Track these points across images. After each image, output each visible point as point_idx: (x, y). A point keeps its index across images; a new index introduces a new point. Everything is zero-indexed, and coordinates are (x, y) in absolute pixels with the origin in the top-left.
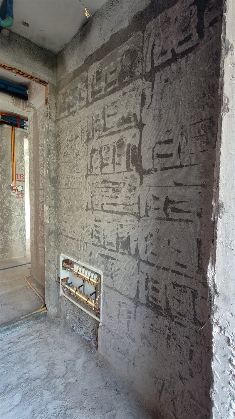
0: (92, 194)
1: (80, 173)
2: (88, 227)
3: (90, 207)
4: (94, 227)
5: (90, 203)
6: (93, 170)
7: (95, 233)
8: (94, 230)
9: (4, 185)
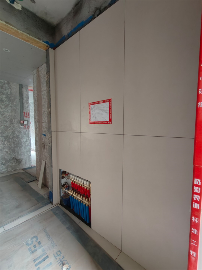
9: (15, 120)
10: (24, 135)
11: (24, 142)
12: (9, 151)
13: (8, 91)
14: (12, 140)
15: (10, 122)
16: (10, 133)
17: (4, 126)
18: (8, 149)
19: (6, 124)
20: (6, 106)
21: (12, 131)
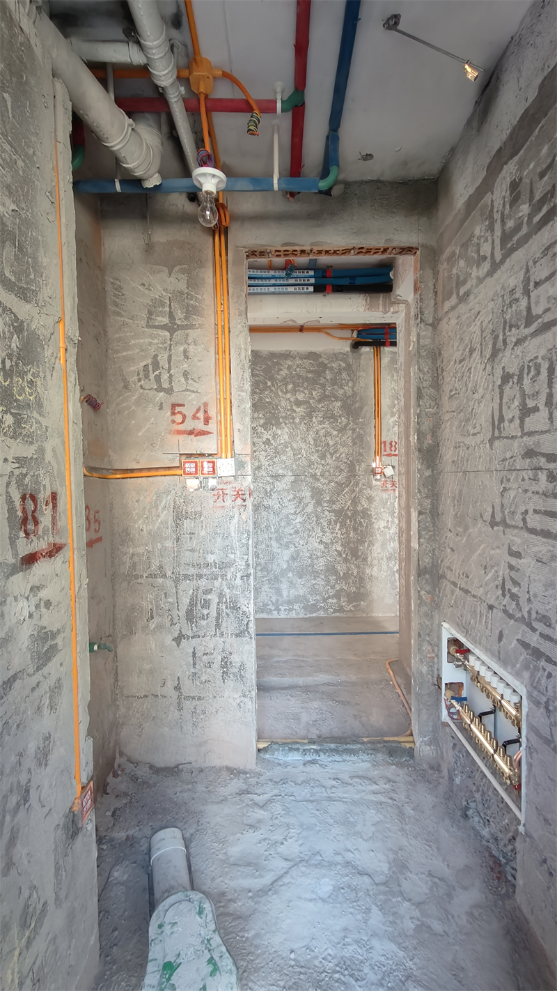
0: (503, 486)
1: (478, 435)
2: (496, 568)
3: (498, 519)
4: (508, 570)
5: (498, 509)
6: (504, 427)
7: (509, 585)
8: (507, 578)
9: (360, 465)
10: (382, 510)
11: (382, 529)
12: (345, 551)
13: (347, 388)
14: (351, 521)
15: (348, 471)
16: (349, 504)
17: (336, 482)
18: (342, 545)
19: (340, 477)
20: (342, 430)
21: (353, 496)
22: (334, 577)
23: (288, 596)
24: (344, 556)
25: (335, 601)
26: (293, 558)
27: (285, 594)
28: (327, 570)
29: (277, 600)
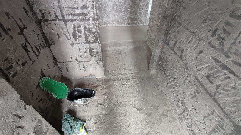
22: (127, 13)
23: (113, 19)
24: (131, 5)
25: (127, 21)
26: (114, 6)
27: (111, 18)
28: (125, 10)
29: (109, 21)
